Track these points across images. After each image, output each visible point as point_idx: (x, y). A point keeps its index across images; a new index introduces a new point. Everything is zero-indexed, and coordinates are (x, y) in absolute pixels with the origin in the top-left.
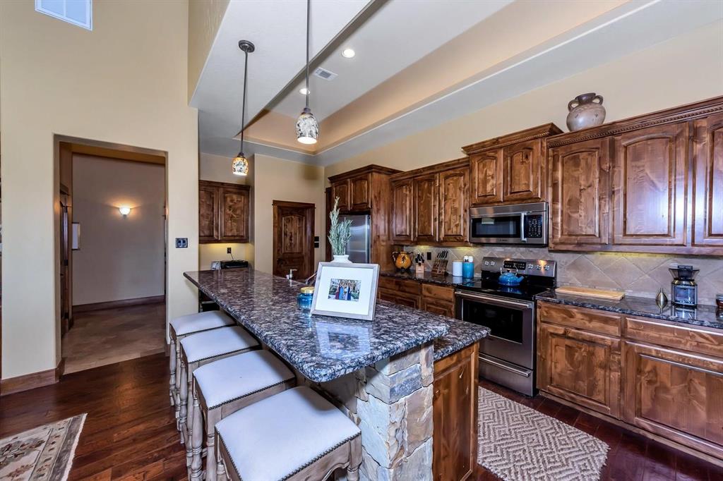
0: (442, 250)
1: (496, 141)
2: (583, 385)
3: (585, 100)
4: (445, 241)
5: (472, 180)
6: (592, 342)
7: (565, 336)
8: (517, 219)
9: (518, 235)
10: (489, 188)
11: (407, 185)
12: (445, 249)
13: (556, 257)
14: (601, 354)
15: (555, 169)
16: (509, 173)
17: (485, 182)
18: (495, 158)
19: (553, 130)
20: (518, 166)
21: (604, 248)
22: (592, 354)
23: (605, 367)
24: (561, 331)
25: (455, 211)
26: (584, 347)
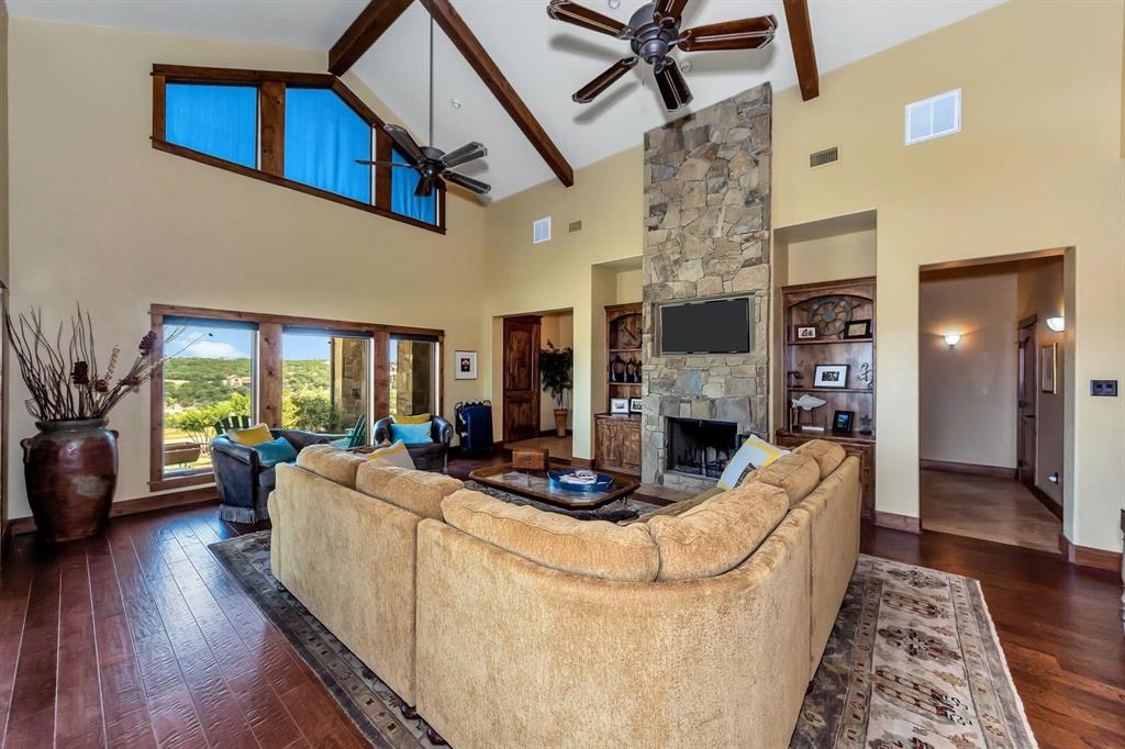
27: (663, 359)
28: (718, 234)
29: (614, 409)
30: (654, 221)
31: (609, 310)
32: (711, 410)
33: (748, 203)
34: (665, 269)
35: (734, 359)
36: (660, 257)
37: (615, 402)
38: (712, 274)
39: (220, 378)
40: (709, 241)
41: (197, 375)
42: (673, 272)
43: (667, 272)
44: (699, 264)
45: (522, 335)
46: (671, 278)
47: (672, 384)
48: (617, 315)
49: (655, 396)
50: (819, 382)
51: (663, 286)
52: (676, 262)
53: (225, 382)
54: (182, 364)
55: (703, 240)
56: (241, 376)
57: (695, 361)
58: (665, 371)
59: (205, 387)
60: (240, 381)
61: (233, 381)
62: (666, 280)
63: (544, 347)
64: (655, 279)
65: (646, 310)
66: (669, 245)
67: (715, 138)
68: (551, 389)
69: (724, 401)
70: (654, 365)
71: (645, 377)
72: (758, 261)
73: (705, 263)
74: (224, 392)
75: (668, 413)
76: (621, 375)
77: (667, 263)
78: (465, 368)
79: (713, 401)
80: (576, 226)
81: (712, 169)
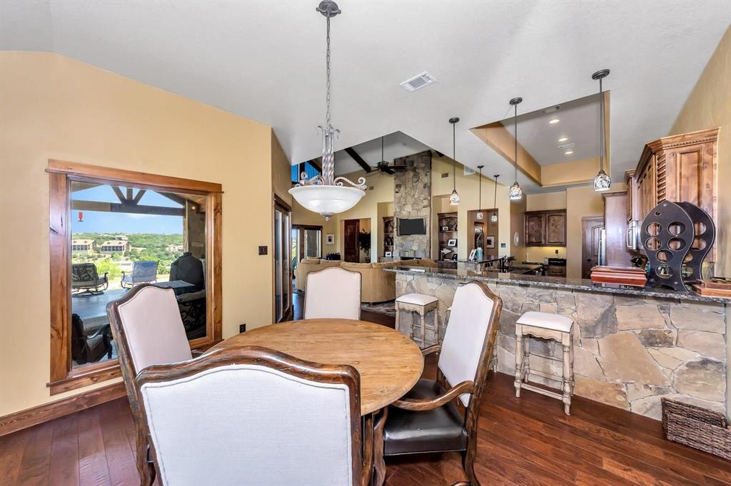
27: (400, 237)
28: (416, 196)
29: (386, 256)
30: (397, 190)
31: (384, 219)
32: (414, 254)
33: (424, 187)
35: (420, 237)
36: (399, 202)
37: (387, 253)
38: (414, 209)
39: (164, 246)
40: (413, 199)
41: (150, 245)
42: (403, 208)
43: (401, 208)
44: (410, 206)
45: (351, 226)
46: (402, 210)
47: (403, 245)
48: (387, 221)
49: (398, 250)
50: (449, 245)
51: (400, 212)
52: (404, 204)
53: (167, 249)
54: (141, 238)
56: (177, 245)
57: (409, 238)
58: (401, 241)
59: (156, 252)
60: (177, 248)
61: (172, 248)
63: (361, 231)
64: (397, 209)
65: (395, 220)
66: (402, 198)
67: (415, 165)
68: (364, 249)
69: (418, 251)
70: (397, 240)
71: (394, 243)
72: (427, 206)
73: (413, 206)
74: (167, 255)
75: (402, 255)
76: (388, 242)
77: (401, 205)
78: (330, 240)
79: (415, 251)
80: (372, 188)
81: (414, 175)
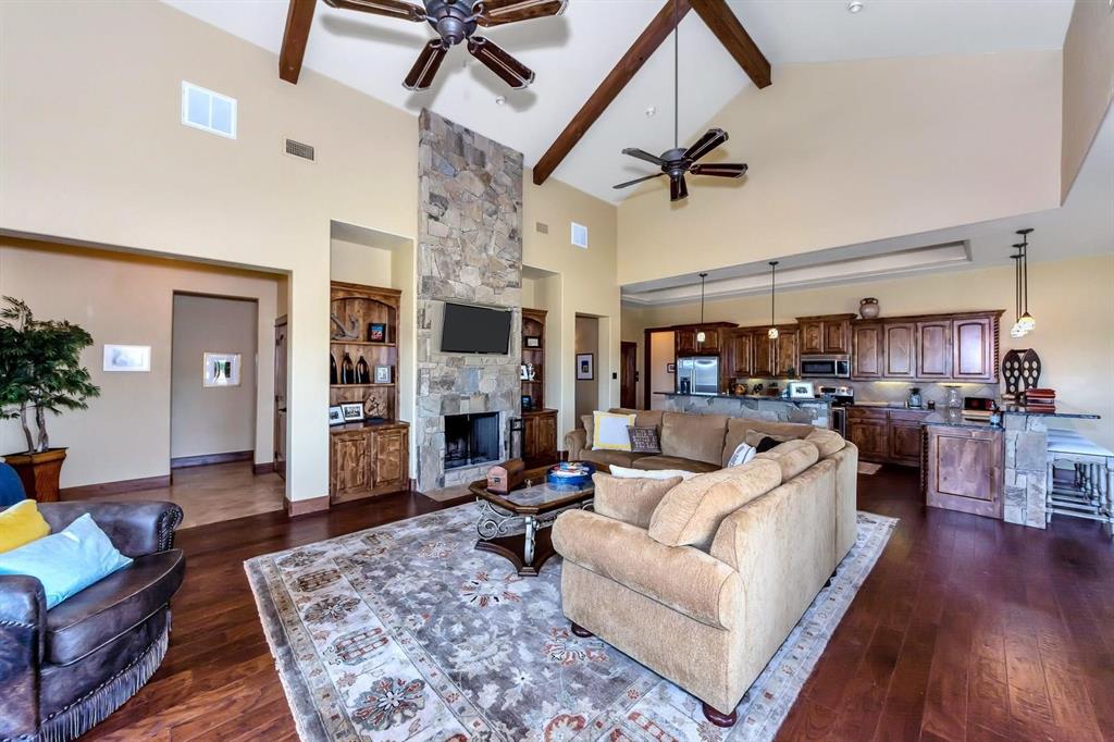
0: (771, 381)
1: (819, 317)
2: (870, 447)
3: (869, 301)
4: (780, 375)
5: (801, 338)
6: (874, 424)
7: (861, 423)
8: (833, 363)
9: (833, 372)
10: (814, 344)
11: (746, 336)
12: (774, 381)
13: (853, 384)
14: (878, 428)
15: (853, 337)
16: (827, 337)
17: (811, 340)
18: (817, 327)
19: (853, 316)
20: (832, 334)
21: (878, 378)
22: (874, 430)
23: (880, 435)
24: (859, 420)
25: (789, 357)
26: (871, 427)
27: (446, 357)
28: (491, 252)
30: (434, 210)
32: (486, 403)
33: (511, 237)
34: (447, 266)
36: (442, 252)
38: (488, 285)
40: (484, 255)
42: (454, 271)
43: (449, 269)
44: (477, 273)
46: (452, 277)
47: (452, 383)
49: (435, 396)
52: (458, 263)
55: (480, 252)
57: (471, 360)
58: (446, 369)
62: (448, 276)
64: (436, 273)
66: (450, 243)
69: (495, 395)
70: (435, 363)
71: (425, 376)
73: (482, 273)
75: (448, 412)
77: (448, 260)
79: (487, 395)
81: (486, 193)
